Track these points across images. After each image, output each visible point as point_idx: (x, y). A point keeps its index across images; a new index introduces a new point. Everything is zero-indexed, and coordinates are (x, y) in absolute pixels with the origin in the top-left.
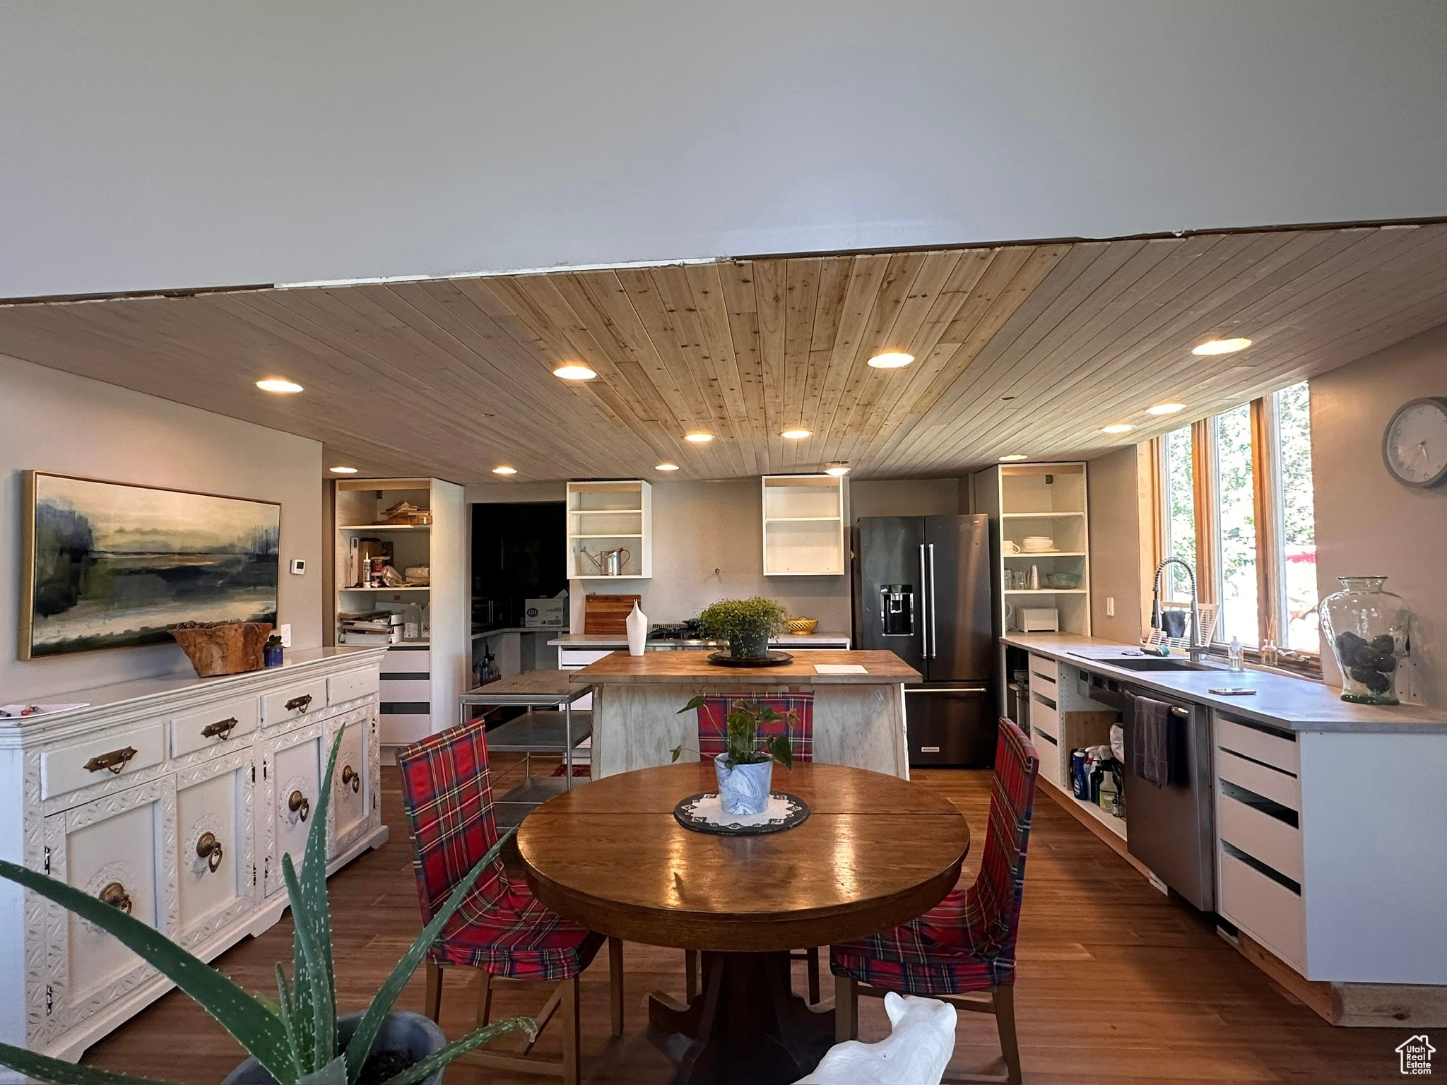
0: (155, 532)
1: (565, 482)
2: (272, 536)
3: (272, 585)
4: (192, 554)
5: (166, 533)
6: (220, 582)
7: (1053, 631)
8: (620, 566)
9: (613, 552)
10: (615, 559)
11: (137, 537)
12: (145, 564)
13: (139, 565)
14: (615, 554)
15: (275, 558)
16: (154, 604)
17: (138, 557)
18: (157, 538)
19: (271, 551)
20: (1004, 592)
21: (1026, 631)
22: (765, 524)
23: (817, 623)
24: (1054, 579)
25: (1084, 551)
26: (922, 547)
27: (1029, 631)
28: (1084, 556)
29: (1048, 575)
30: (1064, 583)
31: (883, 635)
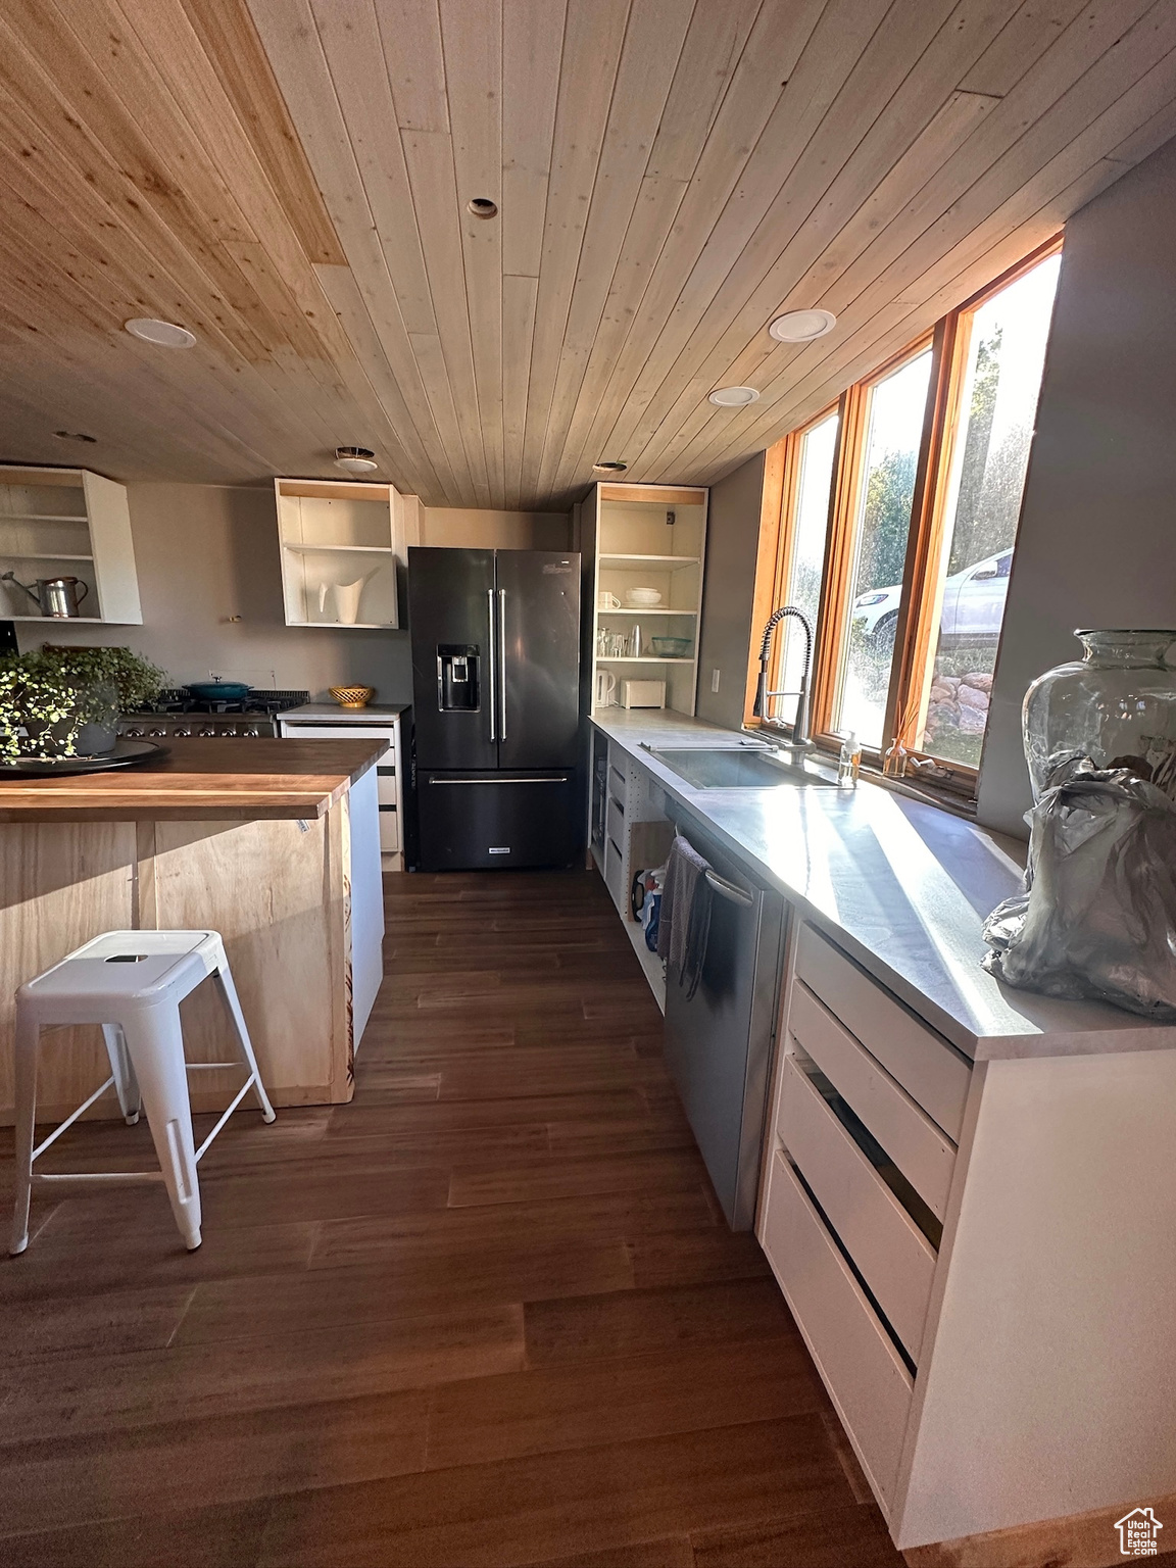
7: (658, 708)
8: (73, 603)
10: (61, 592)
20: (596, 659)
21: (628, 707)
22: (284, 552)
23: (373, 692)
24: (659, 643)
25: (696, 610)
26: (491, 592)
27: (631, 708)
28: (696, 615)
29: (653, 638)
30: (670, 650)
31: (441, 710)
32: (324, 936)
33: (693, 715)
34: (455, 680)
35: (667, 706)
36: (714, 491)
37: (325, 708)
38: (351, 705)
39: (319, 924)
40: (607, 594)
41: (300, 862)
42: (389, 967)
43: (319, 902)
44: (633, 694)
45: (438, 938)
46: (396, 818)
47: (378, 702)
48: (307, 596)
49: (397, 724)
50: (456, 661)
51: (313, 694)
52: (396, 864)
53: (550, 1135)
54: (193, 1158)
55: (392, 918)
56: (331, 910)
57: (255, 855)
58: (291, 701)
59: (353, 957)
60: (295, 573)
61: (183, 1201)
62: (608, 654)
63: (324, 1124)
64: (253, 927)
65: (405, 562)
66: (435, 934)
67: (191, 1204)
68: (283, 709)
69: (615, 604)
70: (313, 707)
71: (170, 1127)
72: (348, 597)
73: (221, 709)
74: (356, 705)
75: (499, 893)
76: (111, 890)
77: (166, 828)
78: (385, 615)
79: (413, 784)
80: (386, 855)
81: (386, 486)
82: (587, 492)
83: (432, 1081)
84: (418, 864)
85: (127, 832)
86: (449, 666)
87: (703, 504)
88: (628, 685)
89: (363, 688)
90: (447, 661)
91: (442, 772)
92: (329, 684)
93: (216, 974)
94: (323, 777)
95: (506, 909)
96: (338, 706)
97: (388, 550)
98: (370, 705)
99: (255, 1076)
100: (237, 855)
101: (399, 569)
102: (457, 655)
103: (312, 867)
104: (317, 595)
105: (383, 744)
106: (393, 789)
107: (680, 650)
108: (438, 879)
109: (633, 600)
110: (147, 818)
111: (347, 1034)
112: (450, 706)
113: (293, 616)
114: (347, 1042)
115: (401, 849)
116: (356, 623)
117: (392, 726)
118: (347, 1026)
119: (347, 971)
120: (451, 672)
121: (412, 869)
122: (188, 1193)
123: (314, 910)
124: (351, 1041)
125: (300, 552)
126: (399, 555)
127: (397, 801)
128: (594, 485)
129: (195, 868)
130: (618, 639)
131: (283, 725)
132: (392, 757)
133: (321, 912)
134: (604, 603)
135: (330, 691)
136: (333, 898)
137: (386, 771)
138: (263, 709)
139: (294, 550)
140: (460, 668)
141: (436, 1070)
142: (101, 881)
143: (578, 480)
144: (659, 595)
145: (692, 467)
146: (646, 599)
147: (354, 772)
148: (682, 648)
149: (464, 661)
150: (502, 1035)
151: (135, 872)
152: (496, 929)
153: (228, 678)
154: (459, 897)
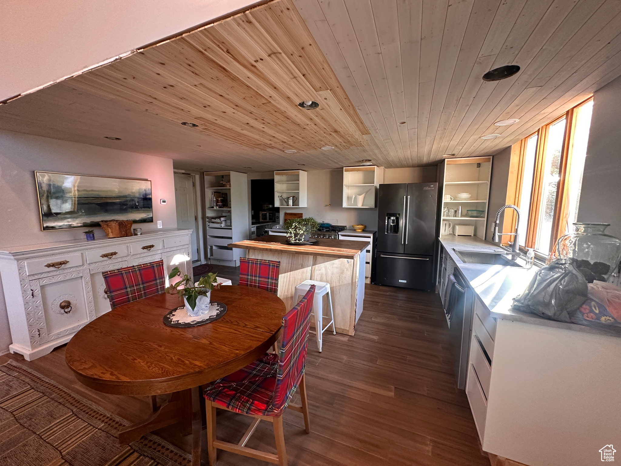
0: (92, 191)
1: (273, 171)
2: (148, 192)
3: (149, 208)
4: (111, 198)
5: (98, 191)
6: (125, 207)
7: (471, 236)
8: (293, 202)
9: (290, 197)
10: (291, 200)
11: (85, 193)
12: (90, 201)
13: (87, 202)
14: (291, 198)
15: (150, 199)
16: (96, 214)
17: (86, 199)
18: (93, 193)
19: (148, 197)
20: (442, 218)
21: (457, 235)
22: (344, 187)
23: (365, 227)
24: (470, 212)
25: (486, 200)
26: (405, 197)
27: (458, 235)
28: (486, 202)
29: (467, 210)
30: (475, 215)
31: (386, 233)
32: (351, 290)
33: (484, 239)
34: (391, 224)
35: (475, 235)
36: (495, 157)
37: (352, 231)
38: (358, 230)
39: (350, 288)
40: (448, 195)
41: (347, 271)
42: (365, 308)
43: (350, 282)
44: (459, 230)
45: (380, 304)
46: (370, 266)
47: (366, 230)
48: (349, 198)
49: (372, 237)
50: (392, 218)
51: (347, 227)
52: (368, 281)
53: (408, 358)
54: (322, 332)
55: (366, 296)
56: (353, 284)
57: (337, 268)
58: (342, 228)
59: (357, 297)
60: (346, 192)
61: (319, 340)
62: (448, 216)
63: (347, 339)
64: (335, 285)
65: (378, 187)
66: (379, 303)
67: (320, 341)
68: (340, 231)
69: (451, 199)
70: (348, 231)
71: (319, 322)
72: (361, 198)
73: (325, 230)
74: (360, 231)
75: (401, 296)
76: (307, 272)
77: (319, 258)
78: (371, 203)
79: (375, 256)
80: (366, 278)
81: (374, 166)
82: (442, 162)
83: (375, 338)
84: (375, 282)
85: (311, 258)
86: (390, 220)
87: (490, 161)
88: (457, 227)
89: (362, 225)
90: (389, 218)
91: (385, 253)
92: (352, 224)
93: (328, 294)
94: (354, 250)
95: (403, 300)
96: (355, 230)
97: (373, 185)
98: (364, 231)
99: (333, 321)
100: (333, 267)
101: (376, 189)
102: (392, 216)
103: (349, 273)
104: (351, 198)
105: (368, 243)
106: (369, 257)
107: (479, 215)
108: (381, 288)
109: (459, 197)
110: (316, 255)
111: (354, 318)
112: (389, 232)
113: (345, 205)
114: (354, 320)
115: (370, 276)
116: (362, 206)
117: (370, 238)
118: (354, 315)
119: (355, 301)
120: (390, 222)
121: (373, 283)
122: (320, 339)
123: (349, 283)
124: (355, 321)
125: (348, 186)
126: (376, 186)
127: (370, 260)
128: (444, 160)
129: (324, 269)
130: (452, 211)
131: (340, 235)
132: (370, 247)
133: (350, 284)
134: (446, 198)
135: (353, 226)
136: (354, 281)
137: (368, 251)
138: (335, 231)
139: (346, 186)
140: (393, 220)
141: (377, 335)
142: (305, 270)
143: (439, 157)
144: (470, 195)
145: (483, 152)
146: (464, 197)
147: (361, 250)
148: (480, 213)
149: (394, 218)
150: (397, 333)
151: (312, 268)
152: (398, 305)
153: (326, 221)
154: (388, 294)
